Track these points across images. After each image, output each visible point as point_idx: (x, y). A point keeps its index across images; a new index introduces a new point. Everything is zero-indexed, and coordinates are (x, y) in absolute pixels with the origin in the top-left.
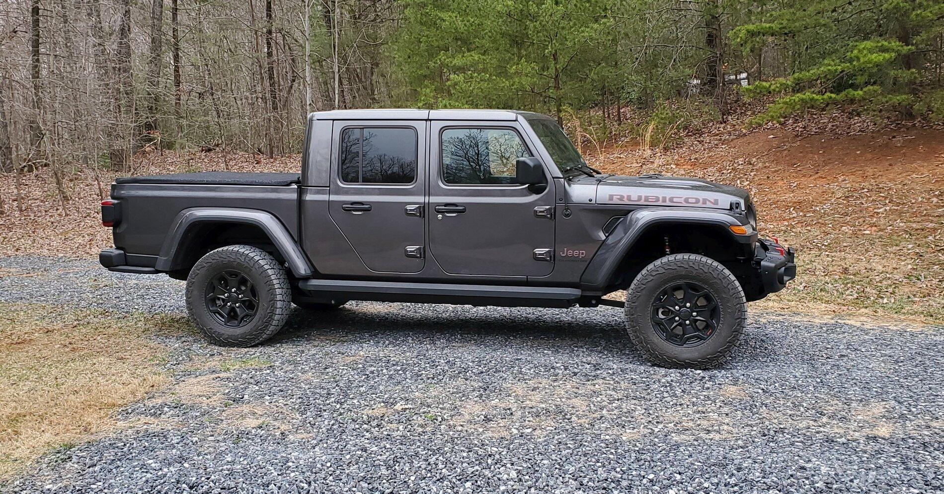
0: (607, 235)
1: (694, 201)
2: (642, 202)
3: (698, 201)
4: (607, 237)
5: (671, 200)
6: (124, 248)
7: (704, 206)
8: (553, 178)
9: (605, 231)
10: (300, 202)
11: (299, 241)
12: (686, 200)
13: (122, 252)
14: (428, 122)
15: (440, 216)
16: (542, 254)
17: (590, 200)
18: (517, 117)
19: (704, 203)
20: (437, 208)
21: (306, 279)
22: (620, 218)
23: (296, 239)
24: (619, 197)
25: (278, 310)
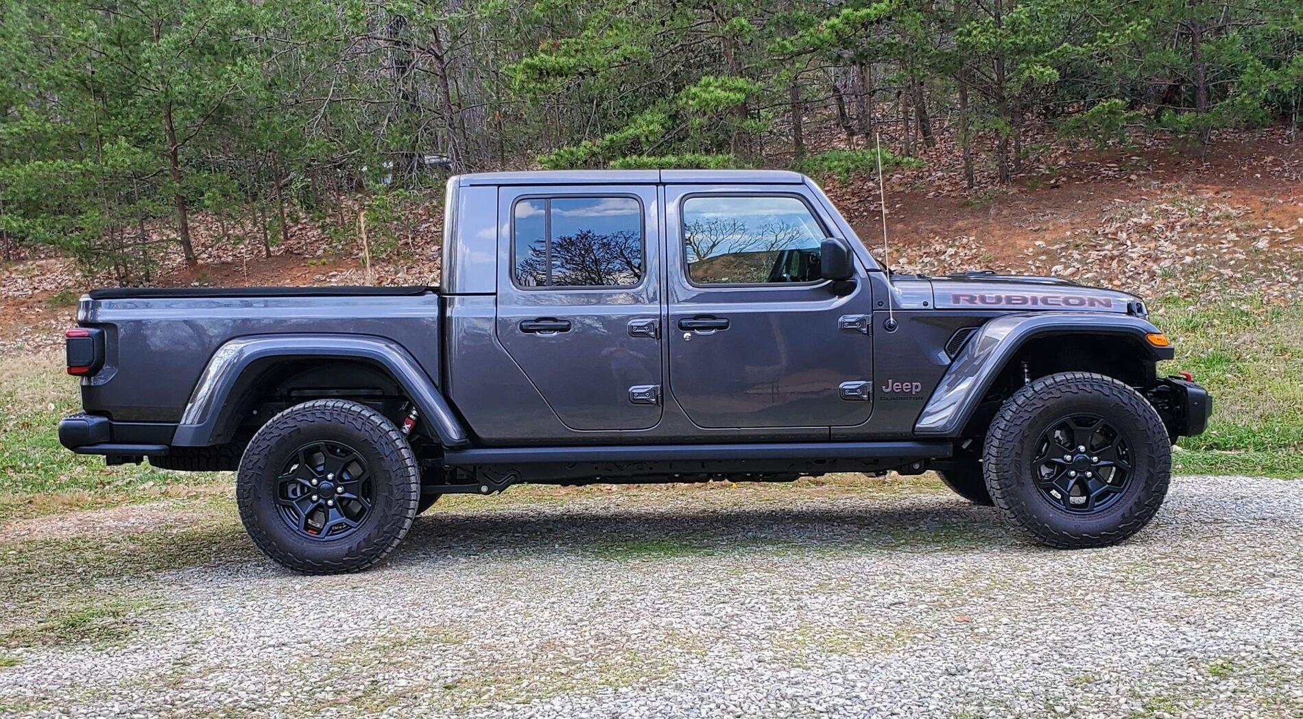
0: (953, 356)
1: (1077, 302)
2: (1003, 305)
3: (1082, 303)
4: (953, 360)
5: (1045, 300)
6: (108, 412)
7: (1092, 308)
8: (867, 271)
9: (949, 352)
10: (443, 321)
11: (442, 388)
12: (1066, 301)
13: (106, 419)
14: (661, 188)
15: (687, 335)
16: (854, 390)
17: (926, 304)
18: (803, 179)
19: (1092, 304)
20: (683, 322)
21: (458, 448)
22: (970, 330)
23: (437, 382)
24: (967, 298)
25: (412, 502)
